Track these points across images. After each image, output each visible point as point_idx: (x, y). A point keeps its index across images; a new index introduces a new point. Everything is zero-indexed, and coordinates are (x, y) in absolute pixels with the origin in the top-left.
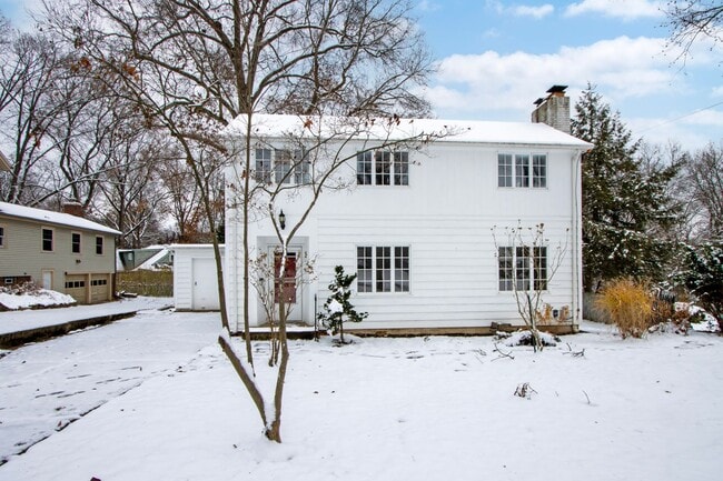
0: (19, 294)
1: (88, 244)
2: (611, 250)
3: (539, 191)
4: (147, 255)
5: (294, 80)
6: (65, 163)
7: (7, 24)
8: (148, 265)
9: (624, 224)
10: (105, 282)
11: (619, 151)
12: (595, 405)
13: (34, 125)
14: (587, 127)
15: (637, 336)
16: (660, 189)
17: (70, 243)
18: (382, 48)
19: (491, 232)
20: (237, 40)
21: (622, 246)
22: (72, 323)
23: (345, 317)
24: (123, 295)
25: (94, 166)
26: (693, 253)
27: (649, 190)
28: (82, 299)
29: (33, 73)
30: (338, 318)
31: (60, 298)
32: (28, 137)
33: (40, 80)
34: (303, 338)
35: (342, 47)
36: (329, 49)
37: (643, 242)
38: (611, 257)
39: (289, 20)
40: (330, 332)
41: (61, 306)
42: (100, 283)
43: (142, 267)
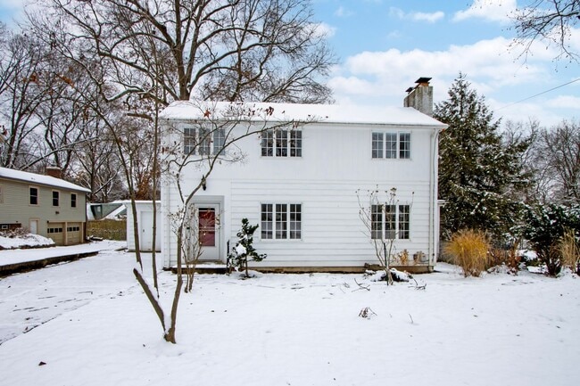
0: (12, 237)
1: (64, 200)
2: (473, 208)
3: (405, 161)
4: (111, 208)
5: (224, 71)
6: (49, 135)
7: (4, 27)
8: (113, 216)
9: (485, 186)
10: (78, 229)
11: (484, 128)
12: (417, 324)
13: (24, 106)
14: (458, 108)
15: (476, 275)
16: (515, 158)
17: (51, 198)
18: (292, 46)
19: (356, 194)
20: (178, 40)
21: (482, 204)
22: (48, 259)
23: (249, 258)
24: (92, 239)
25: (72, 138)
26: (529, 211)
27: (506, 159)
28: (61, 242)
29: (23, 66)
30: (244, 258)
31: (43, 240)
32: (21, 115)
33: (29, 71)
34: (217, 273)
35: (261, 45)
36: (251, 46)
37: (499, 202)
38: (472, 213)
39: (220, 23)
40: (237, 268)
41: (44, 246)
42: (74, 229)
43: (107, 217)
